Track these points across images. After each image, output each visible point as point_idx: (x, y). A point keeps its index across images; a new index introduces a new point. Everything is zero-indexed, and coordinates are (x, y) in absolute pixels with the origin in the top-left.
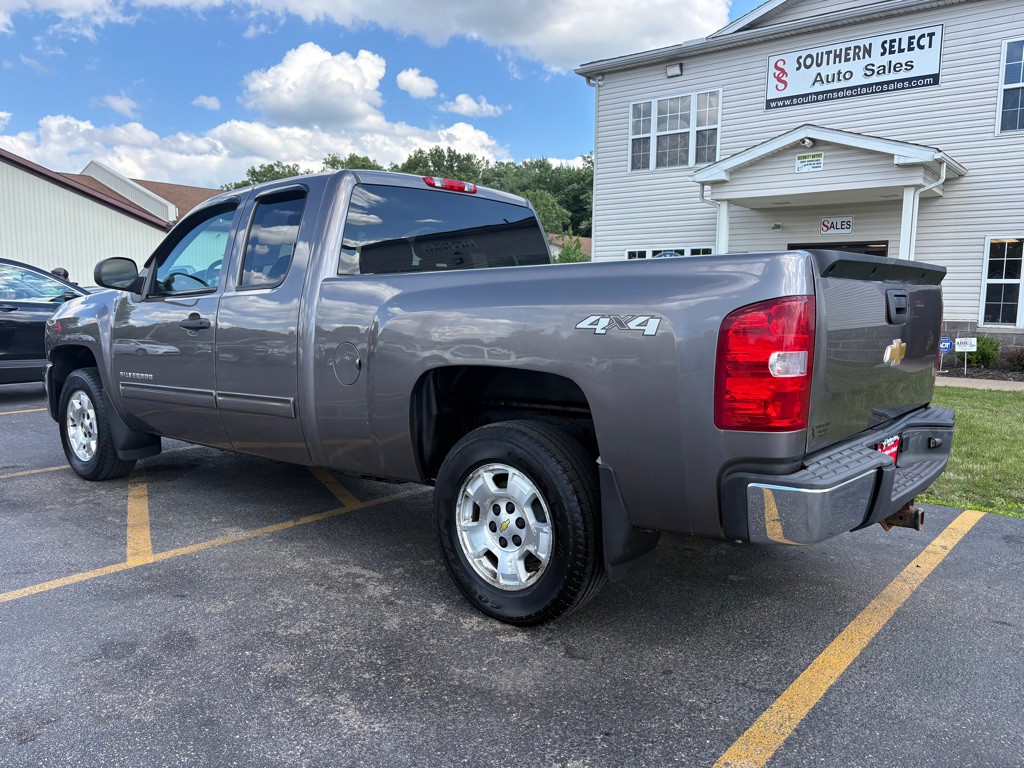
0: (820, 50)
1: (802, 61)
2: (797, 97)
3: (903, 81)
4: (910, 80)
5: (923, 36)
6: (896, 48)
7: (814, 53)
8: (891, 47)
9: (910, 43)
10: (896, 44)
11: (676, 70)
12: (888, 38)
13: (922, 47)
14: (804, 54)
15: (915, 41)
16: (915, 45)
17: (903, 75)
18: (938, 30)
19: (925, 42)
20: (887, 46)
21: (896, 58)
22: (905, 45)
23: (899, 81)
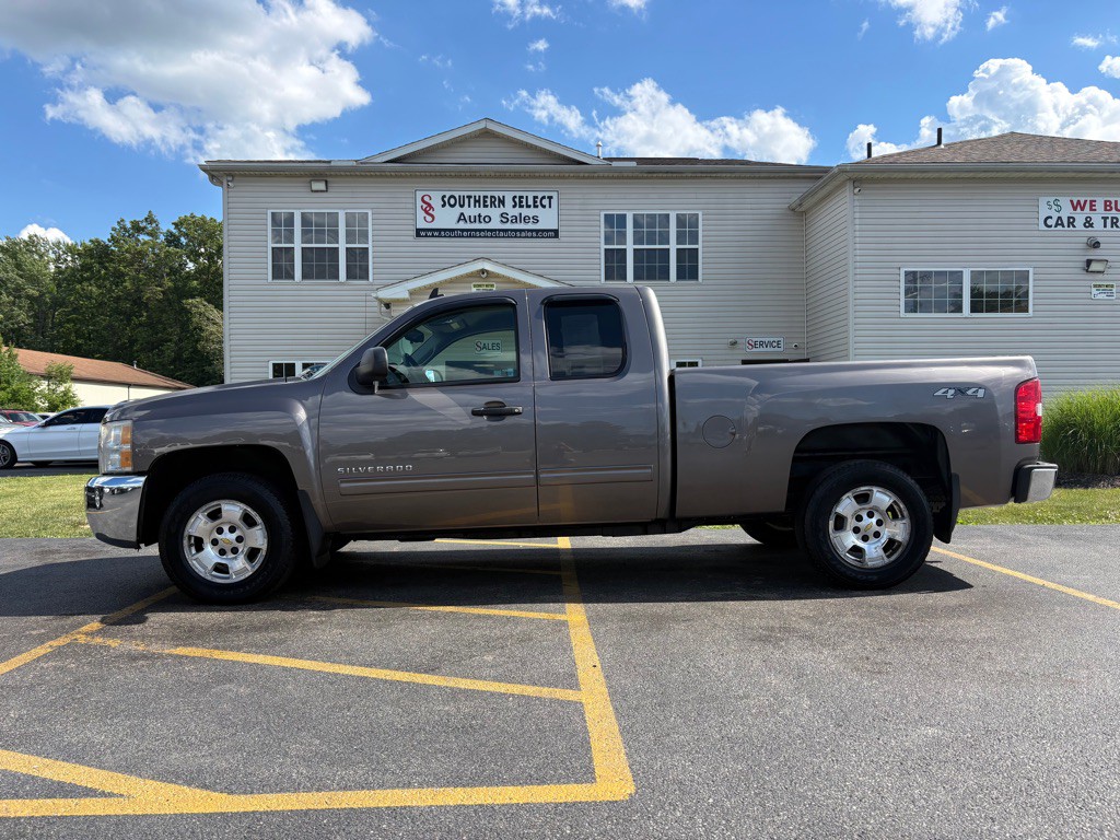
0: (462, 194)
1: (446, 199)
2: (445, 230)
3: (532, 231)
4: (537, 231)
5: (543, 198)
6: (524, 203)
7: (456, 194)
8: (521, 202)
9: (535, 202)
10: (524, 200)
11: (321, 186)
12: (518, 194)
13: (544, 207)
14: (448, 194)
15: (538, 200)
16: (538, 203)
17: (531, 226)
18: (554, 195)
19: (545, 202)
20: (517, 200)
21: (525, 212)
22: (531, 202)
23: (529, 231)
